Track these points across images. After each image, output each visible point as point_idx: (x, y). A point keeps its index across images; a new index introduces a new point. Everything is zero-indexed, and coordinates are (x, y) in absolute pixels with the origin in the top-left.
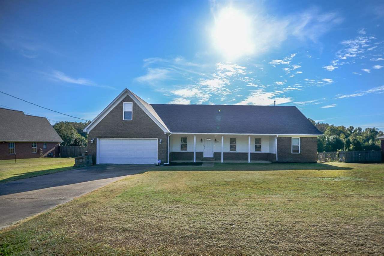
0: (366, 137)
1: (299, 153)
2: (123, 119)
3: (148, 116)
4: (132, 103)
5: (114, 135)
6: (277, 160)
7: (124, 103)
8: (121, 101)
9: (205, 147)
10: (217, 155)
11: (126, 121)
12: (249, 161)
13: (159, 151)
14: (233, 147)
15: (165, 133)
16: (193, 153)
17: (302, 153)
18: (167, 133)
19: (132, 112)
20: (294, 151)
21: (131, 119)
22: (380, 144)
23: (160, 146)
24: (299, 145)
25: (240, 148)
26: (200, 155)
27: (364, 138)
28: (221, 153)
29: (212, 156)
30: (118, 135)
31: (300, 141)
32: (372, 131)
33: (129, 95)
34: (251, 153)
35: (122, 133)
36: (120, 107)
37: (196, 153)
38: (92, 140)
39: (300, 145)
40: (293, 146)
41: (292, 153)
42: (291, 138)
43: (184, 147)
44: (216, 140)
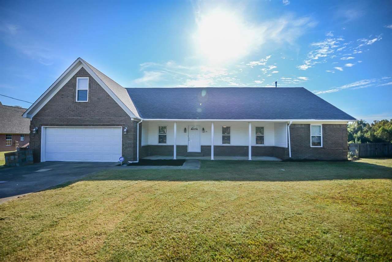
0: (354, 129)
1: (322, 146)
2: (77, 101)
3: (109, 96)
4: (88, 78)
5: (63, 122)
6: (290, 157)
7: (78, 78)
8: (74, 76)
9: (189, 139)
10: (205, 150)
11: (80, 102)
12: (250, 158)
13: (123, 145)
14: (226, 139)
15: (132, 119)
16: (173, 146)
17: (325, 147)
18: (134, 118)
19: (88, 91)
20: (314, 144)
21: (87, 100)
22: (369, 136)
23: (125, 137)
24: (321, 136)
25: (236, 141)
26: (182, 149)
27: (352, 130)
28: (210, 146)
29: (199, 150)
30: (68, 122)
31: (323, 129)
32: (359, 123)
33: (84, 67)
34: (252, 147)
35: (73, 119)
36: (72, 84)
37: (178, 146)
38: (34, 130)
39: (323, 135)
40: (312, 136)
41: (311, 146)
42: (309, 125)
43: (162, 138)
44: (203, 129)
